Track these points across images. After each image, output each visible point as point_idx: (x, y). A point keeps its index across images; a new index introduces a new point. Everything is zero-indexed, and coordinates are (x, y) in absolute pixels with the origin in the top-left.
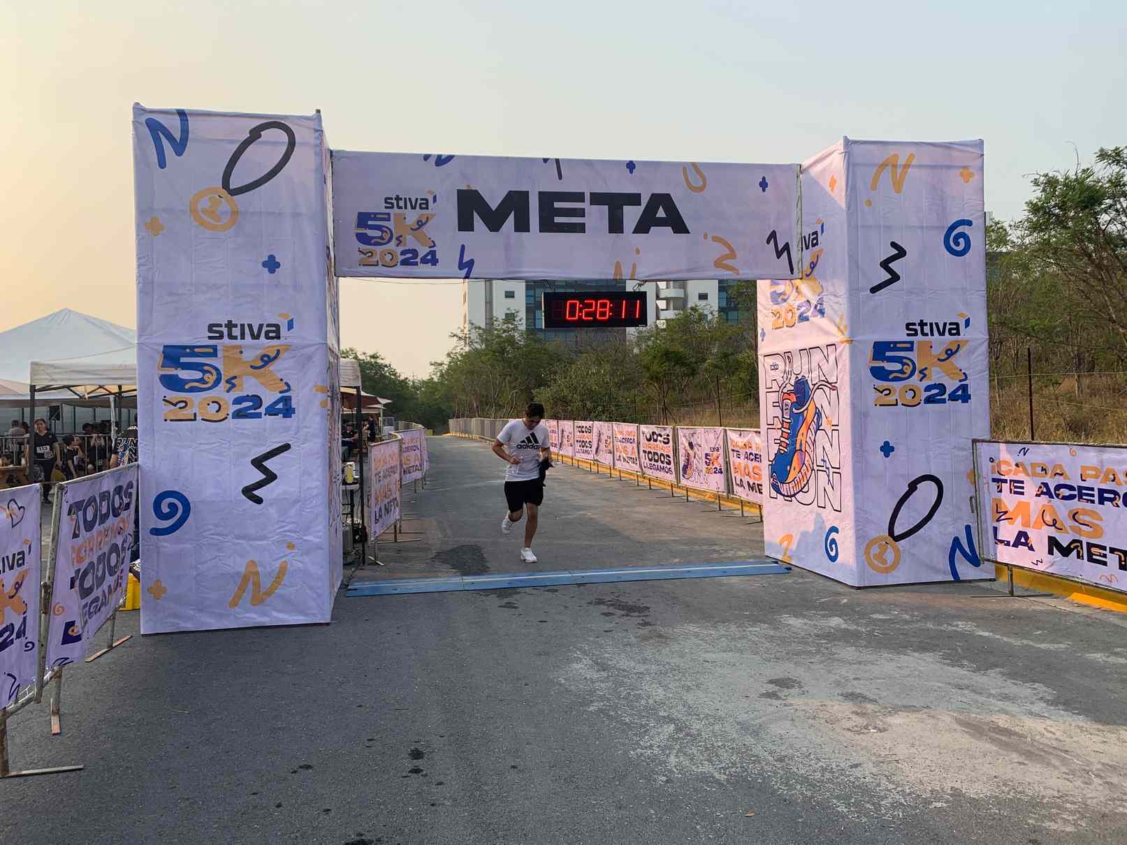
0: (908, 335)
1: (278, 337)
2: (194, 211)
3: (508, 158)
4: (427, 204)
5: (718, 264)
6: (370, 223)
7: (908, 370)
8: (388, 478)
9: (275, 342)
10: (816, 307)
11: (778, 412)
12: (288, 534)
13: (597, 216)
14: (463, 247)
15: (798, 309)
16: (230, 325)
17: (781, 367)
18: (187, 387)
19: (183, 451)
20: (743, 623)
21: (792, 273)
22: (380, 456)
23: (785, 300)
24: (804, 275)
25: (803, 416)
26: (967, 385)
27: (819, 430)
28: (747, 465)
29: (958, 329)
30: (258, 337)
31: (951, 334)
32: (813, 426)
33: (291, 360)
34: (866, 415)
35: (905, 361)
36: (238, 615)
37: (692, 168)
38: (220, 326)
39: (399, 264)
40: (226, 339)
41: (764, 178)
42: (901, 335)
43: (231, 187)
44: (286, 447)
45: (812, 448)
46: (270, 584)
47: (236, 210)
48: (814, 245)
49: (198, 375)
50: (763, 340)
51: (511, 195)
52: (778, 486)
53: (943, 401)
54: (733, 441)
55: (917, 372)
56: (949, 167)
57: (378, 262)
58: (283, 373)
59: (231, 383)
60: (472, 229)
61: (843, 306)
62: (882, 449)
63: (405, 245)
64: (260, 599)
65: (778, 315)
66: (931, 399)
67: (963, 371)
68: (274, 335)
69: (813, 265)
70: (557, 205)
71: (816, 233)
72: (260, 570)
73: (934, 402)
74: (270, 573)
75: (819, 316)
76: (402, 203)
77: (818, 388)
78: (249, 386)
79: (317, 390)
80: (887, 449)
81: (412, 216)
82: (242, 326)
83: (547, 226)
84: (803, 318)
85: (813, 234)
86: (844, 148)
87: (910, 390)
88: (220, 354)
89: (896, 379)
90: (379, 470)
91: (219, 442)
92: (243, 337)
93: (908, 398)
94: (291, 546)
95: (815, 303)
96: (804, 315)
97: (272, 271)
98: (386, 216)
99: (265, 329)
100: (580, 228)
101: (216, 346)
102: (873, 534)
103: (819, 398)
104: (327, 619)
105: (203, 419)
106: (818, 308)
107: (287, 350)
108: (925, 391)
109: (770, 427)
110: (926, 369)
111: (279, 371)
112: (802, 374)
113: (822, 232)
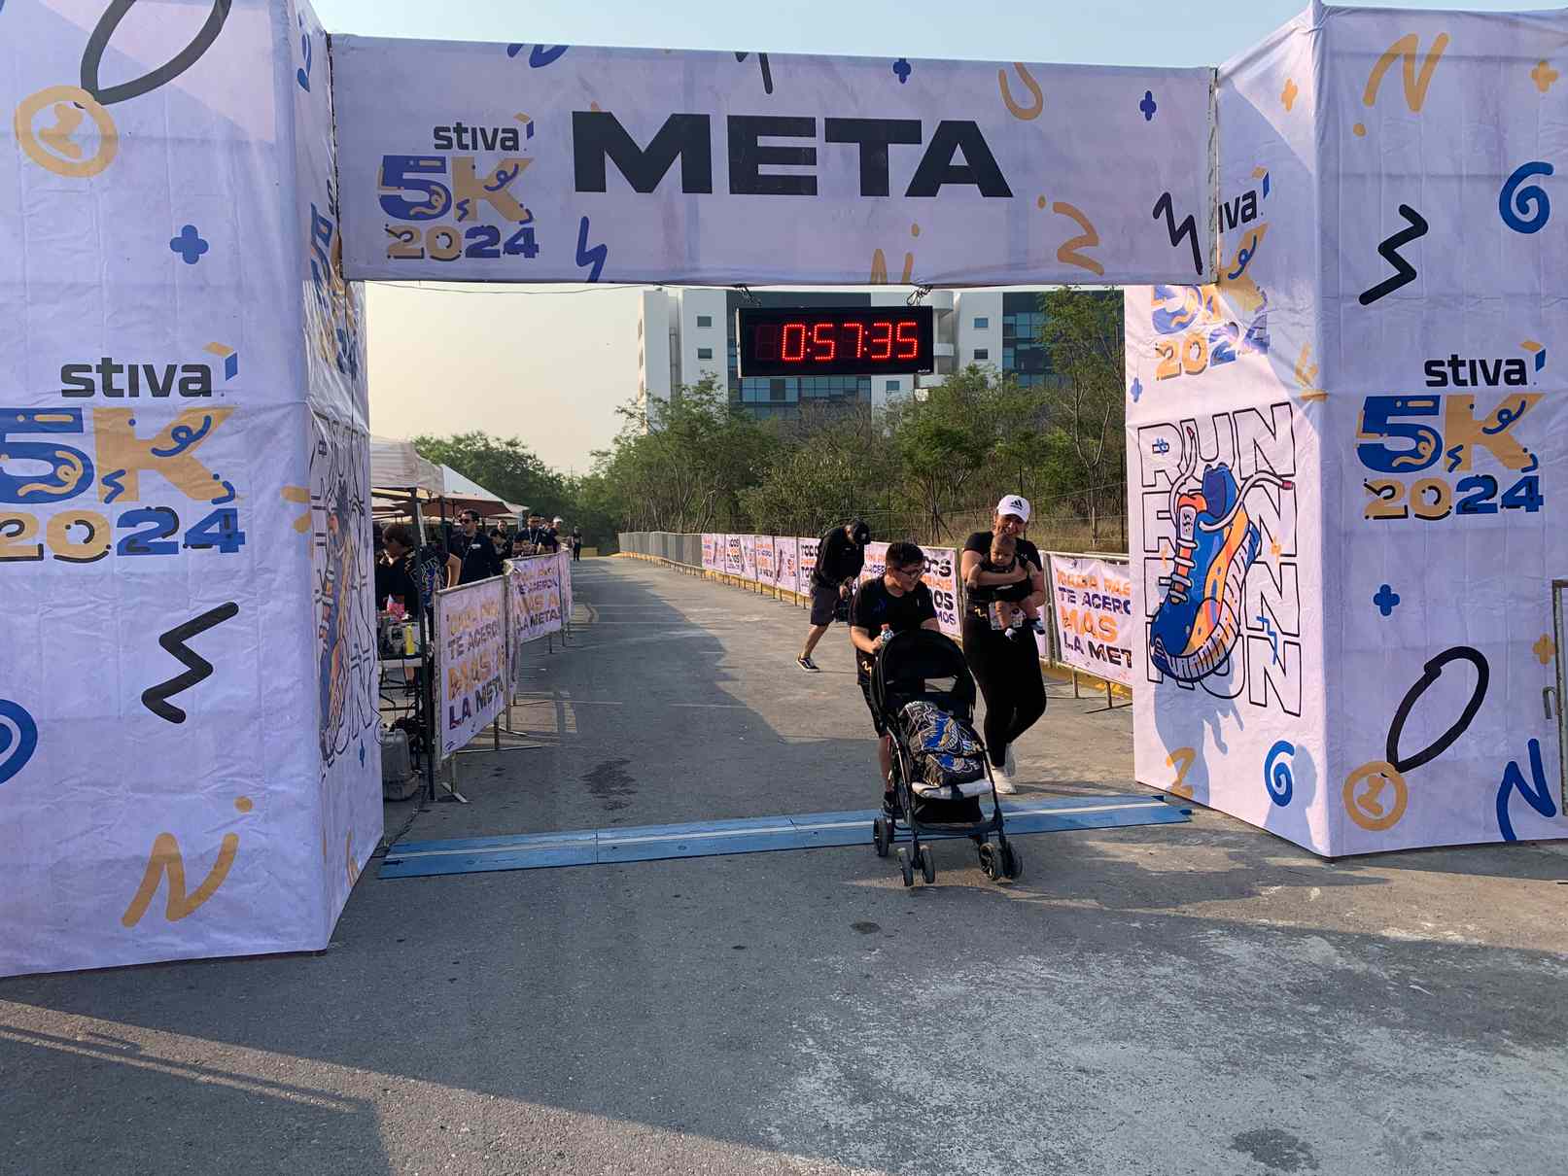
0: (1430, 384)
1: (207, 392)
2: (23, 135)
3: (668, 51)
4: (515, 139)
5: (1066, 254)
6: (407, 176)
7: (1427, 450)
8: (481, 647)
9: (201, 401)
10: (1249, 336)
11: (1167, 527)
12: (237, 779)
13: (838, 163)
14: (585, 222)
15: (1211, 340)
16: (107, 368)
17: (1175, 447)
18: (21, 492)
19: (19, 620)
20: (1135, 954)
21: (1200, 274)
22: (460, 608)
23: (1183, 326)
24: (1225, 278)
25: (1221, 537)
26: (1537, 477)
27: (1252, 560)
28: (1089, 614)
29: (1522, 371)
30: (165, 392)
31: (1509, 381)
32: (1242, 555)
33: (236, 437)
34: (1348, 535)
35: (1421, 433)
36: (144, 942)
37: (1017, 74)
38: (88, 369)
39: (463, 255)
40: (99, 397)
41: (1149, 94)
42: (1416, 384)
43: (100, 88)
44: (229, 611)
45: (1237, 594)
46: (201, 880)
47: (110, 132)
48: (1246, 219)
49: (45, 468)
50: (1136, 400)
51: (676, 123)
52: (1166, 661)
53: (1492, 509)
54: (1062, 573)
55: (1443, 455)
56: (1509, 60)
57: (422, 250)
58: (222, 462)
59: (114, 486)
60: (604, 190)
61: (1307, 328)
62: (1377, 599)
63: (475, 219)
64: (182, 908)
65: (1169, 353)
66: (1468, 506)
67: (1529, 452)
68: (198, 387)
69: (1245, 257)
70: (763, 141)
71: (1252, 195)
72: (181, 851)
73: (1475, 510)
74: (201, 857)
75: (1256, 351)
76: (467, 139)
77: (1253, 485)
78: (151, 490)
79: (287, 498)
80: (1386, 600)
81: (487, 163)
82: (133, 369)
83: (745, 181)
84: (1222, 356)
85: (1245, 198)
86: (1315, 24)
87: (1430, 488)
88: (88, 425)
89: (1406, 468)
90: (457, 635)
91: (91, 602)
92: (134, 391)
93: (1426, 504)
94: (244, 804)
95: (1249, 327)
96: (1227, 350)
97: (191, 259)
98: (438, 164)
99: (179, 375)
100: (807, 186)
101: (80, 409)
102: (1360, 760)
103: (1256, 504)
104: (320, 943)
105: (56, 557)
106: (1255, 335)
107: (224, 417)
108: (1458, 490)
109: (1150, 555)
110: (1460, 448)
111: (209, 459)
112: (1218, 461)
113: (1266, 190)
